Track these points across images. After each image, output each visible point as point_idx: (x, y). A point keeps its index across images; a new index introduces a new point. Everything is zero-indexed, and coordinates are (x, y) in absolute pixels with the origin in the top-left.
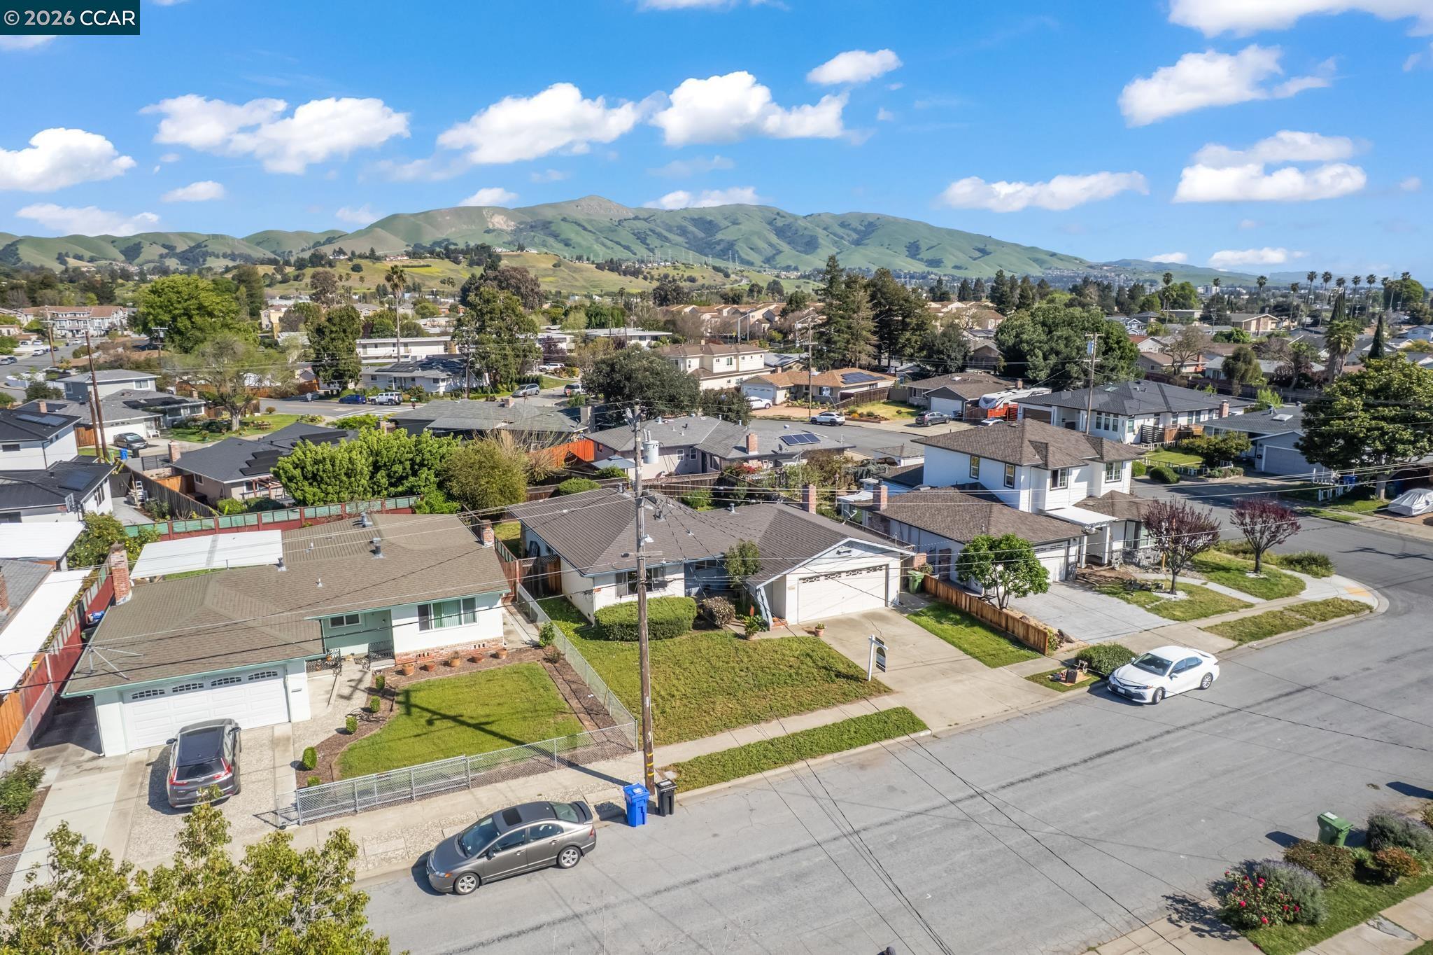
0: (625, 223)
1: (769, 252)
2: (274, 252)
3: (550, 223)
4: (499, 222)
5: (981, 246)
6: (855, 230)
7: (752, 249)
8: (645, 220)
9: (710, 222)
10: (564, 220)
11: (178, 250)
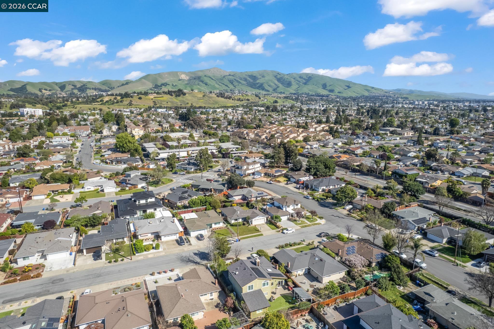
0: (226, 77)
1: (275, 87)
2: (108, 87)
3: (200, 77)
4: (183, 77)
5: (348, 85)
6: (304, 79)
7: (269, 86)
8: (233, 76)
9: (255, 76)
10: (205, 76)
11: (77, 87)
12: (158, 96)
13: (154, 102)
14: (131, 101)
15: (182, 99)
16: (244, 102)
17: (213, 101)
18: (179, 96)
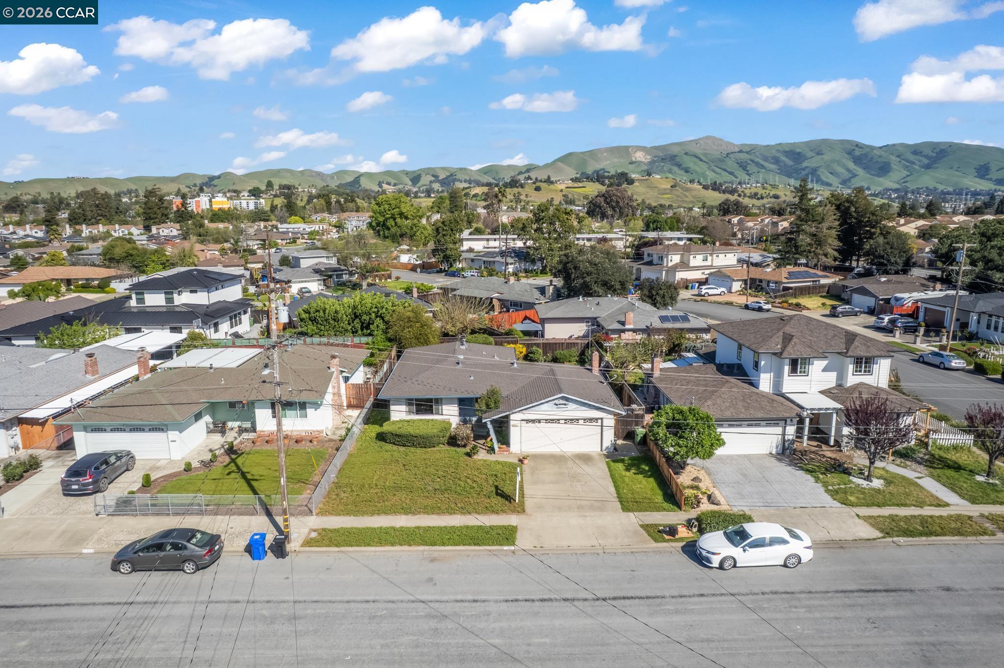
0: (732, 155)
1: (847, 175)
3: (676, 156)
4: (640, 156)
6: (926, 157)
7: (831, 173)
8: (747, 153)
9: (799, 153)
10: (686, 154)
12: (576, 185)
13: (564, 196)
14: (519, 193)
18: (619, 185)
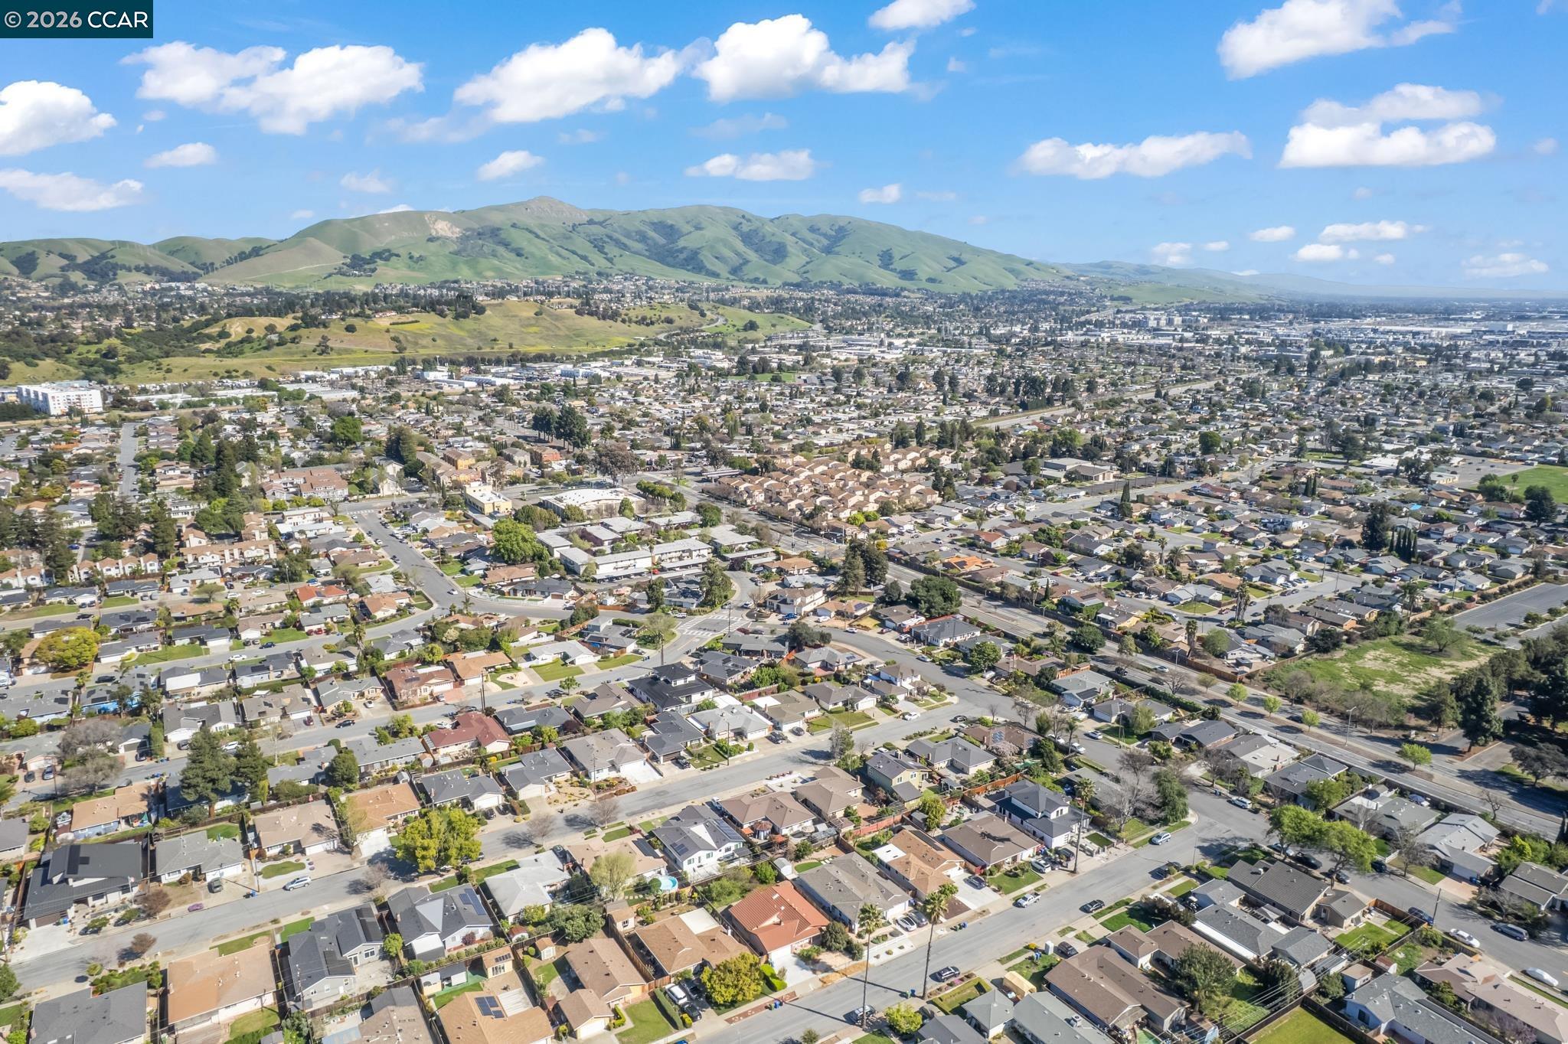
0: (580, 229)
1: (736, 261)
2: (192, 264)
3: (499, 229)
4: (442, 228)
5: (956, 254)
6: (825, 235)
7: (717, 258)
8: (600, 224)
9: (672, 226)
10: (514, 226)
11: (80, 261)
12: (404, 319)
13: (395, 339)
14: (324, 338)
15: (476, 327)
16: (656, 327)
17: (568, 329)
18: (465, 316)
